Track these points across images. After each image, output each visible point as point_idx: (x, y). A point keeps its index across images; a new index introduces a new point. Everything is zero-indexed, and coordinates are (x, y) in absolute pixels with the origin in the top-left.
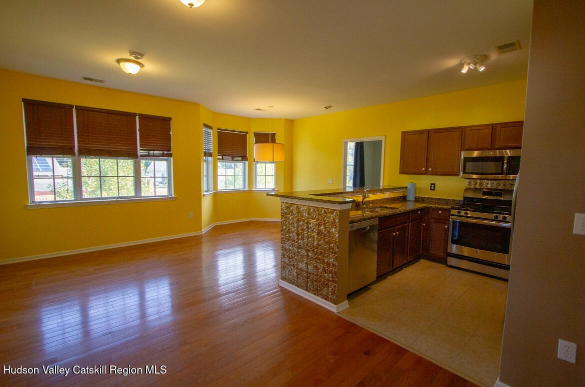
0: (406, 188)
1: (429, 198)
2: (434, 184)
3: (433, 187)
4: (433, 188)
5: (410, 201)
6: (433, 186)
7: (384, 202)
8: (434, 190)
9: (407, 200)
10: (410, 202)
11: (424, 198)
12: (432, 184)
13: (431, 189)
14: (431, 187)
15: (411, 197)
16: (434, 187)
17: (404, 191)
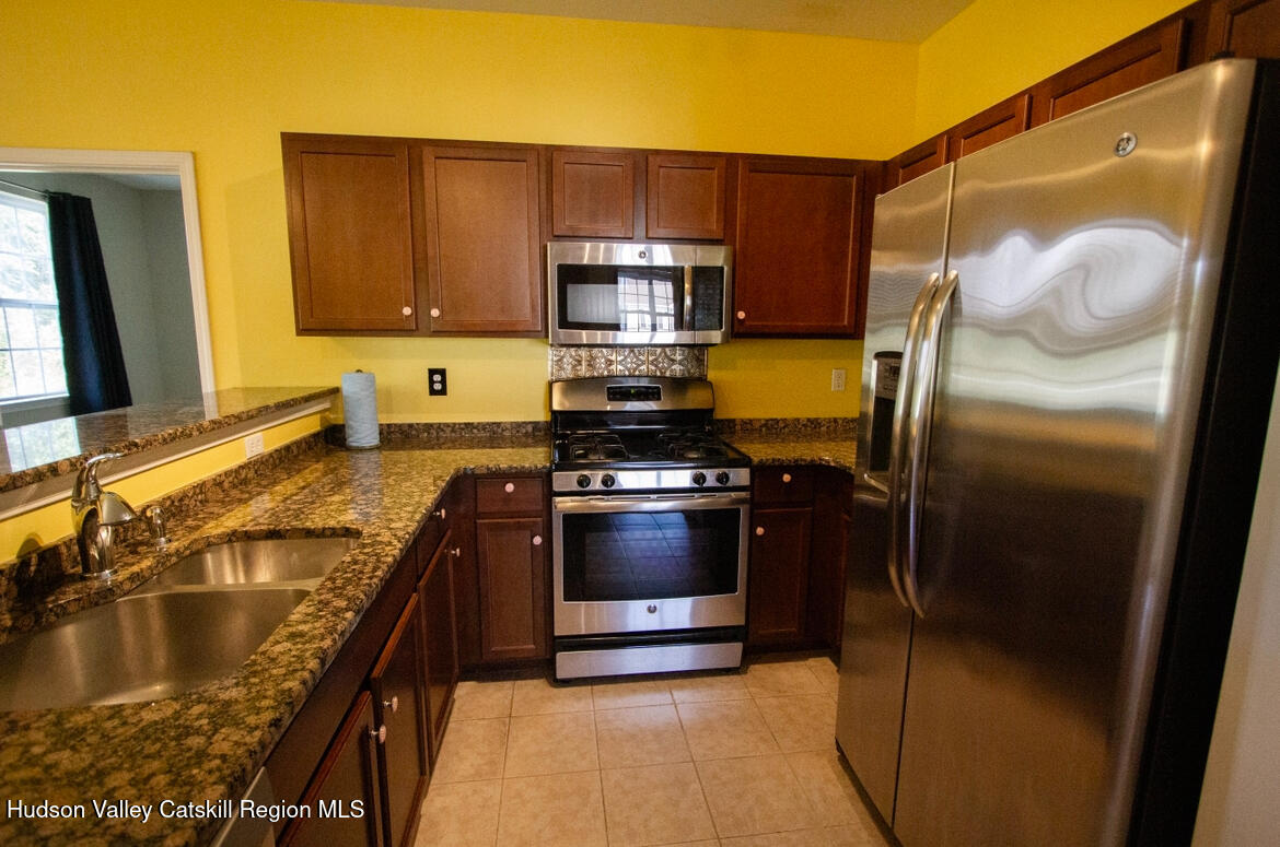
0: (336, 391)
1: (429, 427)
2: (442, 372)
3: (438, 382)
4: (438, 387)
5: (361, 450)
6: (437, 378)
7: (245, 482)
8: (443, 392)
9: (349, 449)
10: (366, 455)
11: (411, 426)
12: (432, 372)
13: (433, 392)
14: (432, 382)
15: (364, 433)
16: (443, 382)
17: (327, 405)
